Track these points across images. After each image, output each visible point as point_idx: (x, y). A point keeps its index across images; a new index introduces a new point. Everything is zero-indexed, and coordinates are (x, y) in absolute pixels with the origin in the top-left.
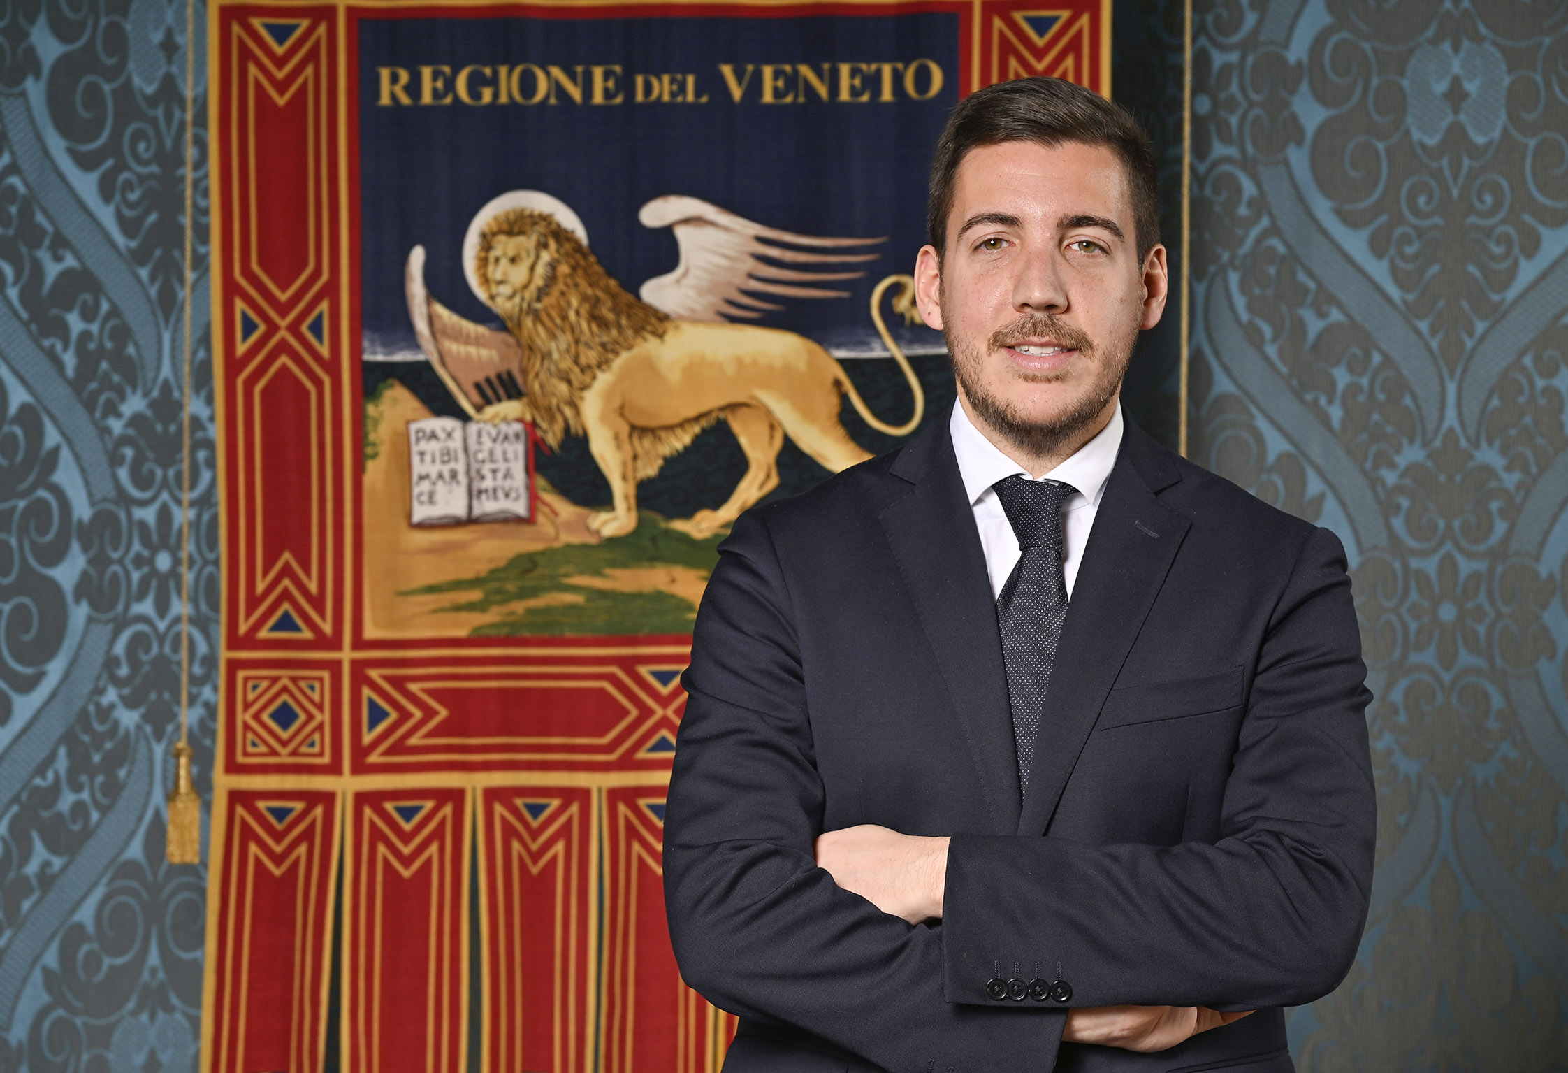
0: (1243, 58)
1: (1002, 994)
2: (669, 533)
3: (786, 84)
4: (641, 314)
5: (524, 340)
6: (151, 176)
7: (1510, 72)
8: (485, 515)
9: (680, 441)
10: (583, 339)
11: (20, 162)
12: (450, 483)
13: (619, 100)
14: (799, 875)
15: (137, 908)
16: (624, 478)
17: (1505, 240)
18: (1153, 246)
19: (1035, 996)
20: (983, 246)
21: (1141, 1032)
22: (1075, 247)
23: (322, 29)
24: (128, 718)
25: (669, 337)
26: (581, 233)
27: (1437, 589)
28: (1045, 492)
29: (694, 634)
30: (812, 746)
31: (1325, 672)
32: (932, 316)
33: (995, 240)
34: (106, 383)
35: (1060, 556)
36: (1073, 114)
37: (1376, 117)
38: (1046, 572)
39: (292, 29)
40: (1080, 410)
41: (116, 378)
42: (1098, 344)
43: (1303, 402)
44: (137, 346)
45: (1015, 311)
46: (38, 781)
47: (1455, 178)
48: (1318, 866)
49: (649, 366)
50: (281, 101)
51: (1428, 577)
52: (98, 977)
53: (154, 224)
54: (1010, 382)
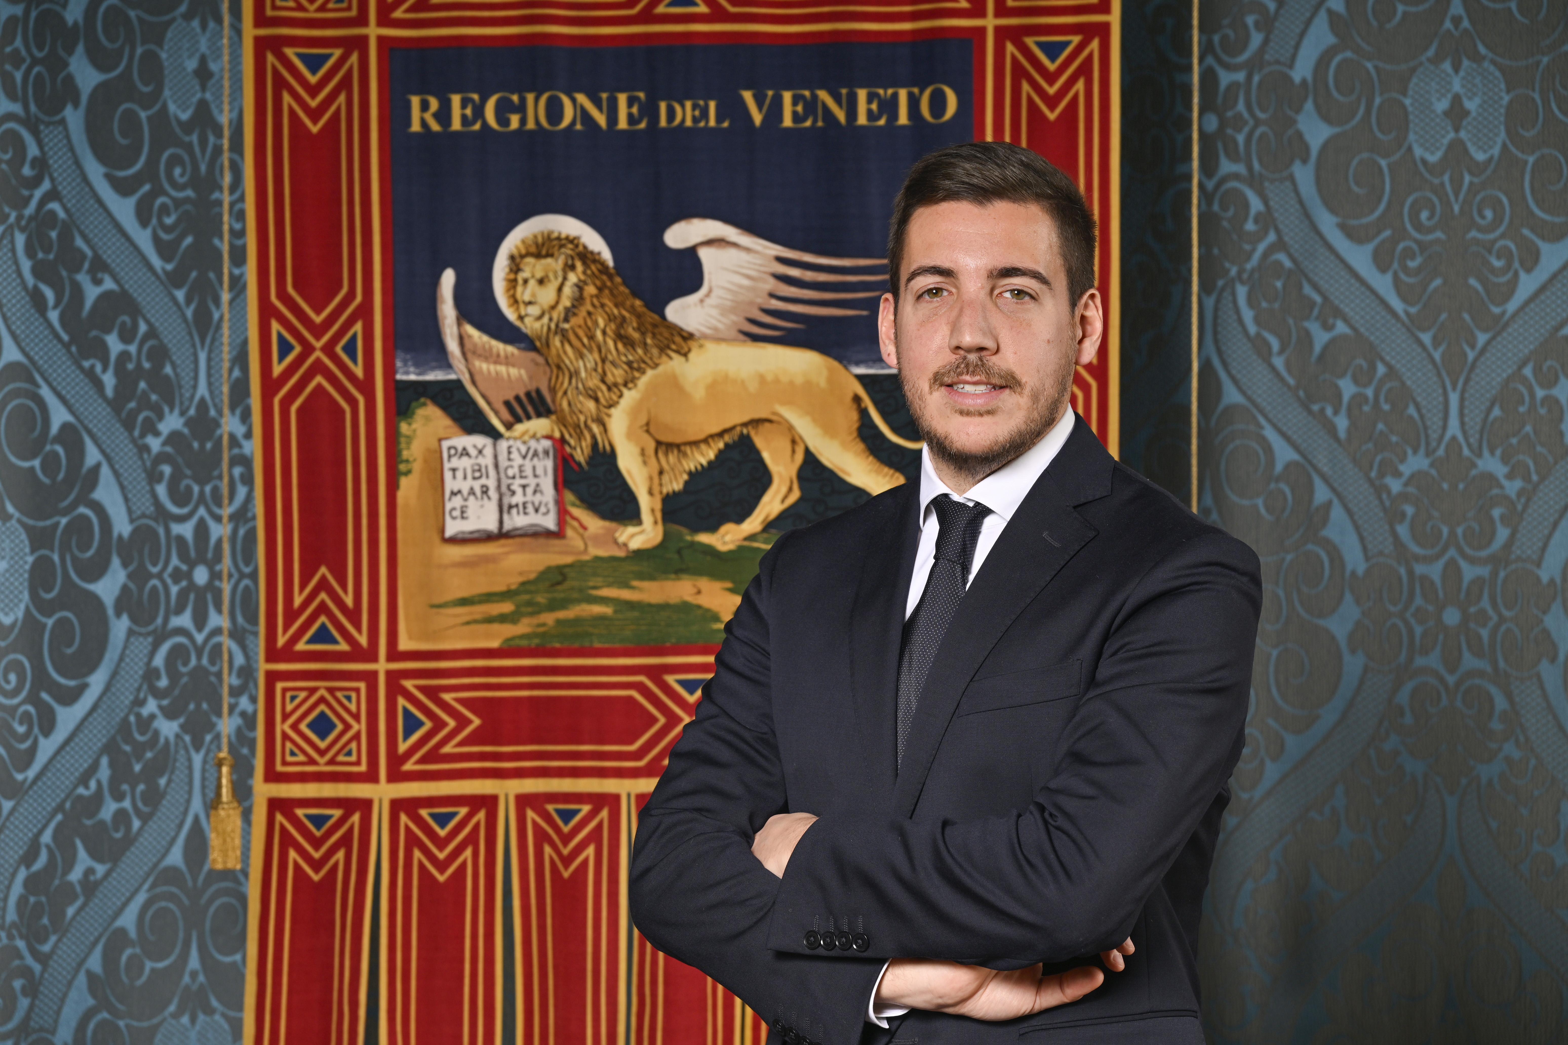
0: (1249, 77)
2: (693, 545)
3: (805, 108)
4: (666, 334)
5: (552, 360)
6: (187, 200)
7: (1508, 91)
8: (515, 529)
10: (610, 357)
11: (59, 188)
12: (482, 499)
13: (643, 125)
15: (178, 914)
16: (651, 493)
17: (1504, 254)
18: (1087, 291)
20: (926, 295)
22: (1008, 295)
23: (354, 58)
24: (168, 728)
25: (691, 356)
26: (607, 256)
27: (1441, 594)
28: (965, 510)
32: (890, 354)
33: (937, 289)
34: (144, 403)
36: (1006, 178)
37: (1379, 135)
39: (325, 57)
41: (154, 397)
42: (1026, 382)
43: (1310, 412)
44: (174, 366)
45: (952, 354)
46: (81, 790)
47: (1457, 194)
49: (674, 383)
50: (315, 129)
51: (1432, 583)
52: (140, 982)
53: (189, 247)
54: (948, 417)
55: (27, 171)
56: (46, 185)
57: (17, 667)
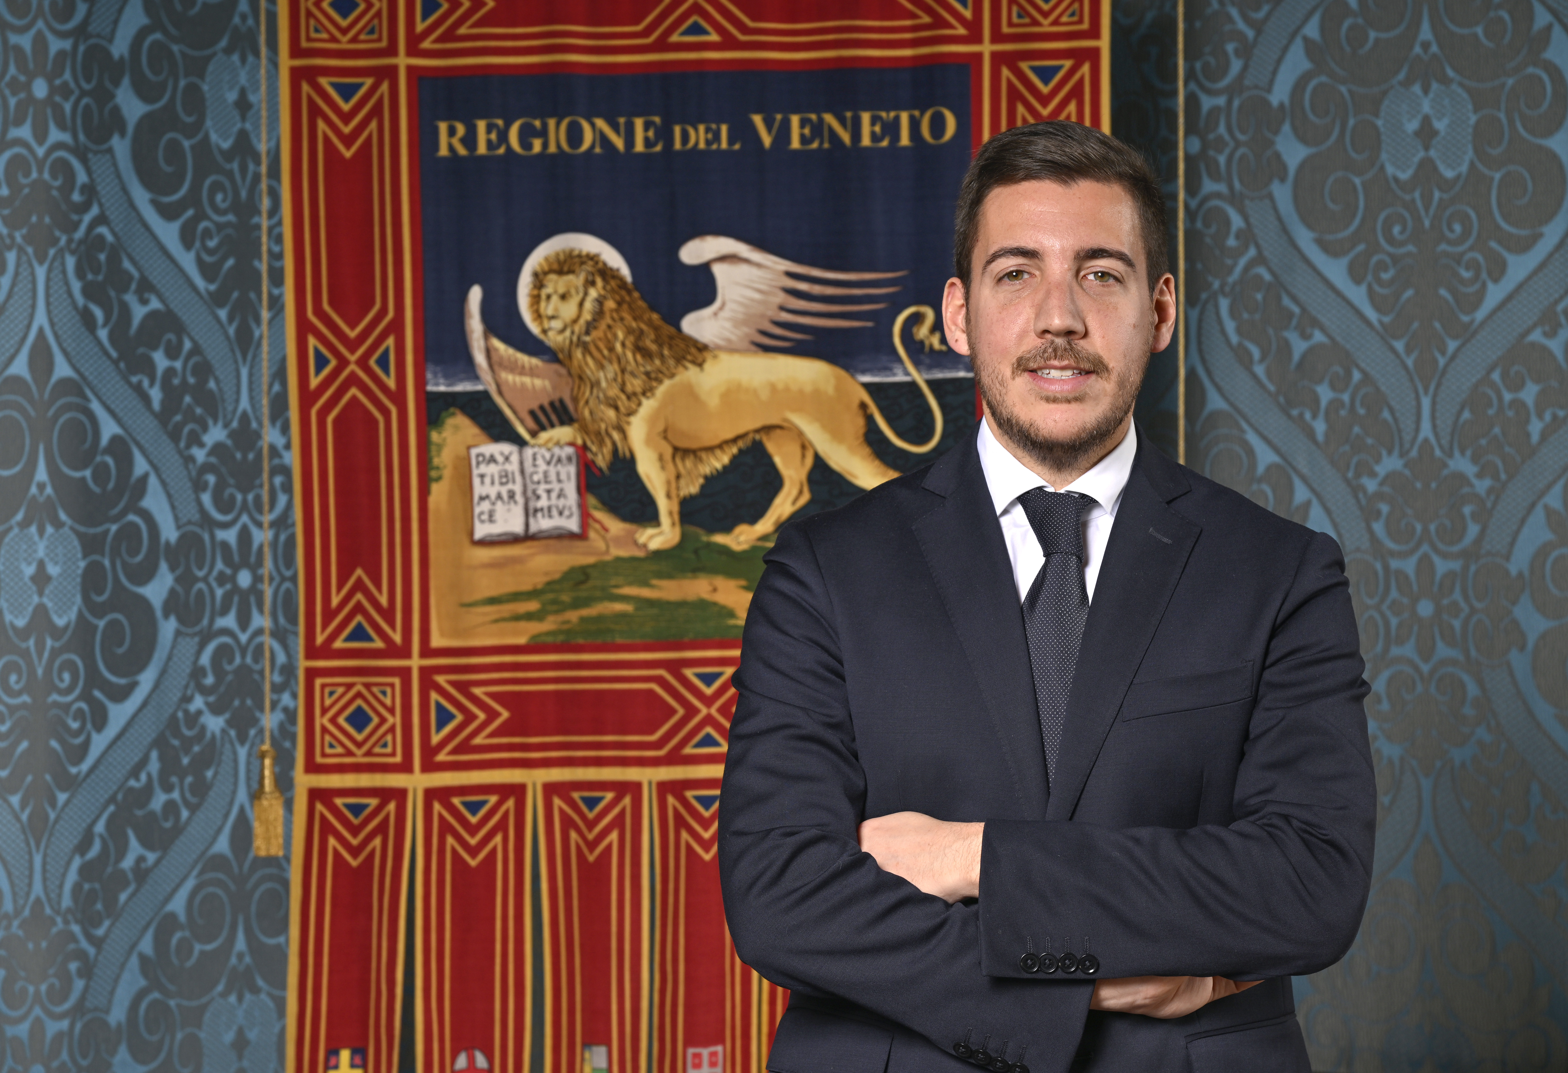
0: (1230, 102)
1: (1034, 968)
2: (710, 546)
3: (812, 131)
4: (682, 346)
5: (575, 371)
6: (228, 224)
7: (1475, 111)
8: (541, 532)
9: (720, 461)
10: (629, 368)
11: (108, 213)
12: (509, 503)
13: (658, 148)
14: (846, 858)
15: (225, 899)
16: (668, 496)
17: (1473, 265)
18: (1163, 275)
19: (1065, 968)
20: (1006, 277)
21: (1162, 1001)
22: (1091, 277)
23: (385, 87)
24: (214, 724)
25: (707, 366)
26: (625, 271)
27: (1415, 587)
28: (1066, 502)
29: (744, 638)
30: (854, 740)
31: (1328, 666)
32: (959, 343)
33: (1017, 271)
34: (189, 415)
35: (1081, 562)
36: (1087, 154)
37: (1354, 155)
38: (1068, 576)
39: (358, 86)
40: (1098, 428)
41: (199, 411)
42: (1113, 367)
43: (1289, 416)
44: (217, 381)
45: (1037, 338)
46: (132, 783)
47: (1427, 210)
48: (1324, 846)
49: (690, 393)
50: (348, 154)
51: (1407, 577)
52: (189, 964)
53: (231, 269)
54: (1032, 404)
55: (76, 197)
56: (95, 210)
57: (70, 666)
